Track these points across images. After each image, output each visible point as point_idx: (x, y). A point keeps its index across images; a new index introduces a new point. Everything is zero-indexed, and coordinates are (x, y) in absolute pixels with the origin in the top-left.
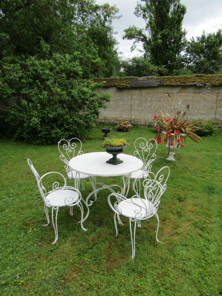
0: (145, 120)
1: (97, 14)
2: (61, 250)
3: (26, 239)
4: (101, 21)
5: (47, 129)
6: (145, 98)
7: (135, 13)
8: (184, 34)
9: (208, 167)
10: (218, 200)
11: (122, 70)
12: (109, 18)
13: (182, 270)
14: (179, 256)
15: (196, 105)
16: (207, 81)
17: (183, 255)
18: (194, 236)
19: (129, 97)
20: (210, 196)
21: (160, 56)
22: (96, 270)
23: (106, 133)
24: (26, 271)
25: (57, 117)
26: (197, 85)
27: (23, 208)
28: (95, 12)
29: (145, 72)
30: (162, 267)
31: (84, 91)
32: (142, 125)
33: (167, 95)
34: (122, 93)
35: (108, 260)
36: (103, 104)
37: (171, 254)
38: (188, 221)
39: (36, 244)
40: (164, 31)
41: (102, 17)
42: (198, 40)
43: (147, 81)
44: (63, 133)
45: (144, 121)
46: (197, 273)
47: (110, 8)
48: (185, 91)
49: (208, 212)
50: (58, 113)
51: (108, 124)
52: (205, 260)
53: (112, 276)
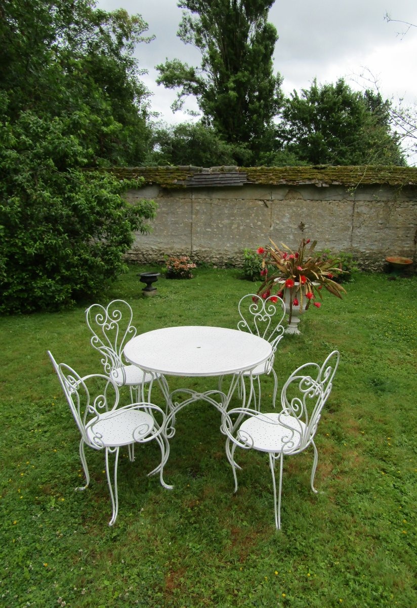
0: (220, 254)
1: (102, 31)
2: (133, 535)
3: (51, 523)
4: (111, 45)
5: (23, 279)
6: (219, 210)
7: (179, 35)
8: (278, 82)
9: (361, 343)
10: (396, 403)
11: (157, 148)
12: (127, 39)
13: (374, 538)
14: (360, 513)
15: (316, 223)
16: (334, 178)
17: (366, 510)
18: (375, 472)
19: (186, 208)
20: (380, 396)
21: (234, 124)
22: (217, 562)
23: (149, 284)
24: (75, 589)
25: (45, 252)
26: (316, 185)
27: (19, 458)
28: (98, 25)
29: (209, 156)
30: (338, 536)
31: (102, 197)
32: (214, 264)
33: (261, 203)
34: (172, 198)
35: (235, 540)
36: (140, 223)
37: (345, 510)
38: (356, 446)
39: (76, 530)
40: (240, 74)
41: (114, 38)
42: (304, 96)
43: (221, 176)
44: (59, 287)
45: (218, 257)
46: (399, 538)
47: (130, 18)
48: (295, 195)
49: (385, 427)
50: (45, 245)
51: (145, 264)
52: (404, 514)
53: (251, 569)
